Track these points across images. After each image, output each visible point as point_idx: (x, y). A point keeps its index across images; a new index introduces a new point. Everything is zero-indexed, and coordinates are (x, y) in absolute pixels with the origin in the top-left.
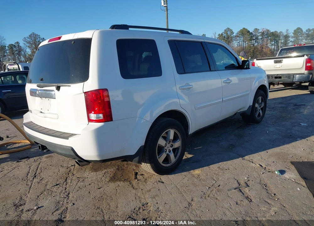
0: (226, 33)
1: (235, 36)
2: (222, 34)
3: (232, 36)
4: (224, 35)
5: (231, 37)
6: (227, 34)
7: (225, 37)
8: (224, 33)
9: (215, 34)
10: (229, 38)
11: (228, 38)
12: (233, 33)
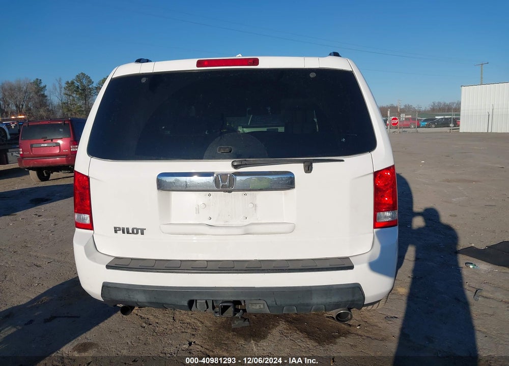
0: (80, 81)
1: (96, 88)
2: (73, 83)
3: (90, 86)
4: (77, 84)
5: (90, 88)
6: (81, 83)
7: (78, 87)
8: (76, 81)
9: (60, 81)
10: (86, 90)
11: (84, 90)
12: (91, 82)
